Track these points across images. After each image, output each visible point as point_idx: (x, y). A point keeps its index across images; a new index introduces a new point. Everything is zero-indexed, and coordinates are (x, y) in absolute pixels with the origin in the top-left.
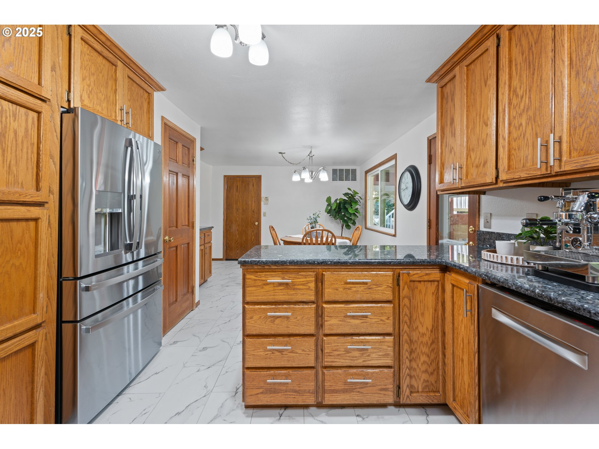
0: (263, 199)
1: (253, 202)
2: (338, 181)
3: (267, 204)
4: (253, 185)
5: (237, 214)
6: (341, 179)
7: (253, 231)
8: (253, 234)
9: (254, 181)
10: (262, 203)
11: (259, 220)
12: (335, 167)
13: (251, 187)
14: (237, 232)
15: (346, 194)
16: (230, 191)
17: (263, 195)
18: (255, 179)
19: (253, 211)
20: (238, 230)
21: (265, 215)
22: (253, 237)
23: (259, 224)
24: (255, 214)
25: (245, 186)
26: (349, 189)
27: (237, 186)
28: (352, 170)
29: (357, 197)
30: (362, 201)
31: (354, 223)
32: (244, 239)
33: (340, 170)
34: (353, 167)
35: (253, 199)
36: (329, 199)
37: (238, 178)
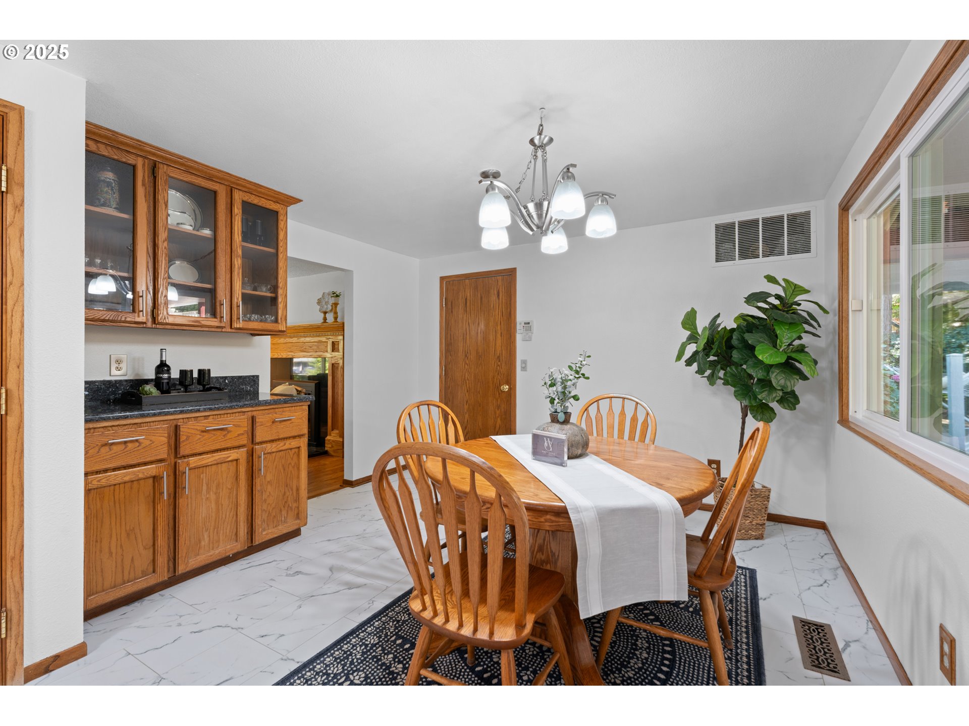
0: (519, 327)
1: (499, 335)
2: (737, 261)
3: (530, 339)
4: (498, 295)
5: (466, 363)
6: (748, 252)
7: (499, 407)
8: (498, 412)
9: (500, 283)
10: (519, 337)
11: (510, 379)
12: (725, 219)
13: (493, 298)
14: (466, 407)
15: (752, 299)
16: (452, 312)
17: (521, 316)
18: (503, 280)
19: (499, 357)
20: (467, 402)
21: (524, 369)
22: (499, 419)
23: (510, 389)
24: (503, 365)
25: (481, 298)
26: (771, 279)
27: (466, 299)
28: (793, 218)
29: (805, 306)
30: (828, 322)
31: (790, 400)
32: (480, 424)
33: (743, 224)
34: (797, 208)
35: (499, 327)
36: (689, 320)
37: (467, 281)
